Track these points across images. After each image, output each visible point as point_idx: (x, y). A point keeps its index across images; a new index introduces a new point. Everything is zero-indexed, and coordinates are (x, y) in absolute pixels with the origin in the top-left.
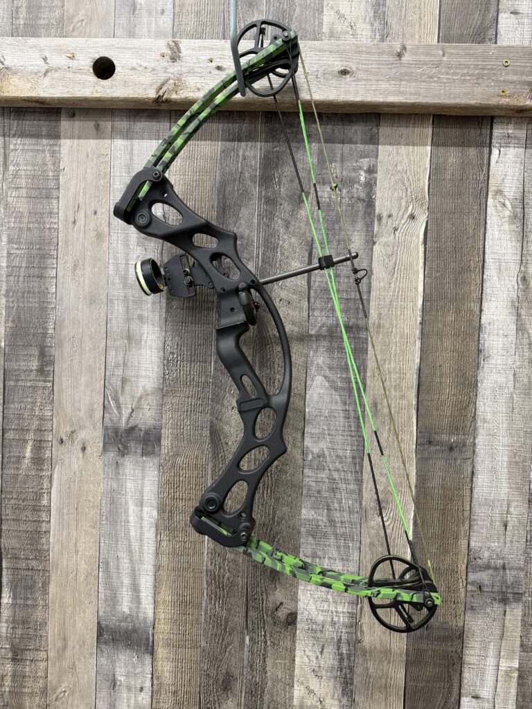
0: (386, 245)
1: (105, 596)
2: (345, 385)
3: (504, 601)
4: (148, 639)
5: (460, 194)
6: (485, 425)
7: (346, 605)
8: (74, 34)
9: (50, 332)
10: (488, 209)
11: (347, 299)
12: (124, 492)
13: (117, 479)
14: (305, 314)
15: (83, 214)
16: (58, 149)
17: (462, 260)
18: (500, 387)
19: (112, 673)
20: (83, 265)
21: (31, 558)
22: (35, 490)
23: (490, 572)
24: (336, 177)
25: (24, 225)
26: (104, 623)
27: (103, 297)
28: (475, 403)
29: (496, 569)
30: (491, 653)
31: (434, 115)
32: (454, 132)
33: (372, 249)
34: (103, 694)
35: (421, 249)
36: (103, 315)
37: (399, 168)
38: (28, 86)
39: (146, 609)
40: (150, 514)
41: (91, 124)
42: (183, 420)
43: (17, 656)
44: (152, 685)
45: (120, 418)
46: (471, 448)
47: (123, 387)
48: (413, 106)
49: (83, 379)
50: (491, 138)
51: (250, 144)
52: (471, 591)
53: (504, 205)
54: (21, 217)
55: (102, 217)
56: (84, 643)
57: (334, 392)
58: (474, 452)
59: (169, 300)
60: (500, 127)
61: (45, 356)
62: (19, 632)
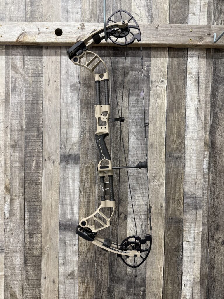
0: (154, 91)
1: (62, 213)
2: (142, 138)
3: (196, 209)
5: (177, 74)
6: (188, 150)
7: (144, 212)
8: (47, 20)
9: (41, 122)
10: (187, 78)
11: (142, 109)
12: (68, 177)
13: (66, 172)
14: (128, 115)
15: (51, 82)
16: (42, 60)
17: (179, 95)
18: (193, 137)
19: (64, 240)
20: (52, 99)
21: (35, 201)
22: (36, 177)
23: (191, 199)
24: (137, 68)
25: (31, 86)
26: (61, 223)
27: (59, 110)
28: (184, 143)
29: (193, 198)
30: (193, 226)
31: (168, 48)
32: (175, 53)
33: (149, 92)
34: (61, 248)
35: (166, 92)
36: (59, 116)
37: (158, 65)
38: (33, 38)
39: (76, 217)
40: (77, 183)
41: (54, 51)
42: (88, 151)
43: (31, 236)
44: (78, 244)
45: (66, 152)
47: (66, 141)
48: (161, 44)
49: (53, 139)
50: (187, 55)
51: (108, 57)
52: (185, 206)
53: (192, 77)
54: (30, 83)
55: (58, 83)
56: (54, 230)
57: (138, 141)
58: (184, 159)
59: (82, 111)
60: (190, 51)
61: (39, 131)
62: (31, 227)
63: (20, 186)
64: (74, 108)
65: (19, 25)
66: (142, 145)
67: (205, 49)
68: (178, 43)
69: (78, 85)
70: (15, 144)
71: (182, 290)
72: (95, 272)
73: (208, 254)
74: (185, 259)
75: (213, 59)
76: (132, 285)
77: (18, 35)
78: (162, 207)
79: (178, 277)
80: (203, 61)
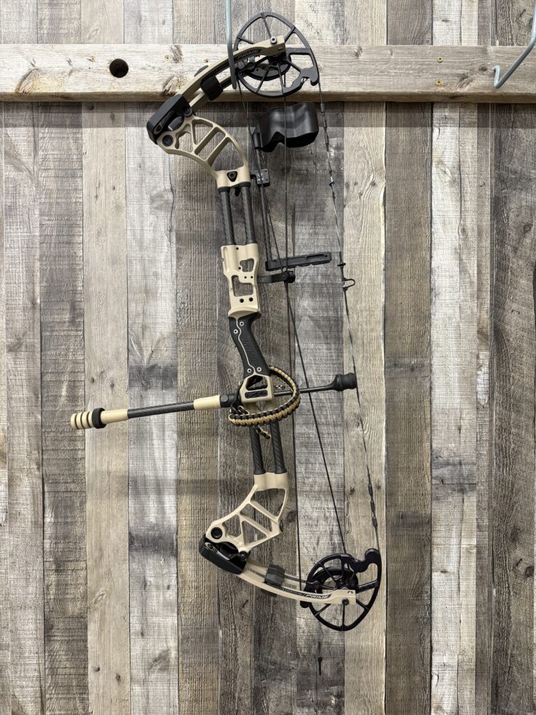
0: (354, 207)
1: (135, 509)
2: (327, 323)
3: (462, 491)
4: (172, 544)
5: (410, 165)
6: (439, 349)
8: (90, 41)
9: (79, 289)
10: (433, 176)
12: (148, 420)
15: (104, 189)
16: (80, 136)
17: (414, 217)
18: (450, 318)
19: (143, 575)
20: (105, 232)
21: (69, 481)
23: (450, 467)
24: (311, 153)
25: (53, 200)
26: (134, 533)
27: (123, 257)
28: (430, 331)
29: (454, 465)
30: (454, 534)
31: (386, 102)
32: (402, 115)
33: (343, 211)
34: (136, 594)
35: (382, 210)
36: (124, 273)
37: (361, 145)
38: (56, 83)
39: (170, 518)
40: (171, 436)
41: (108, 115)
42: (195, 358)
43: (60, 567)
44: (178, 583)
45: (142, 359)
46: (429, 368)
47: (143, 333)
48: (369, 94)
49: (110, 328)
50: (432, 120)
51: (240, 128)
52: (436, 484)
53: (445, 172)
54: (51, 193)
55: (120, 191)
56: (118, 551)
57: (318, 329)
58: (431, 371)
59: (179, 258)
60: (438, 110)
61: (76, 309)
62: (61, 546)
63: (31, 445)
64: (161, 252)
65: (21, 52)
66: (327, 338)
67: (475, 104)
68: (409, 90)
69: (170, 196)
70: (18, 343)
71: (432, 690)
72: (220, 653)
73: (494, 600)
74: (438, 615)
75: (495, 129)
76: (310, 680)
77: (21, 77)
78: (379, 488)
79: (422, 658)
80: (471, 134)
